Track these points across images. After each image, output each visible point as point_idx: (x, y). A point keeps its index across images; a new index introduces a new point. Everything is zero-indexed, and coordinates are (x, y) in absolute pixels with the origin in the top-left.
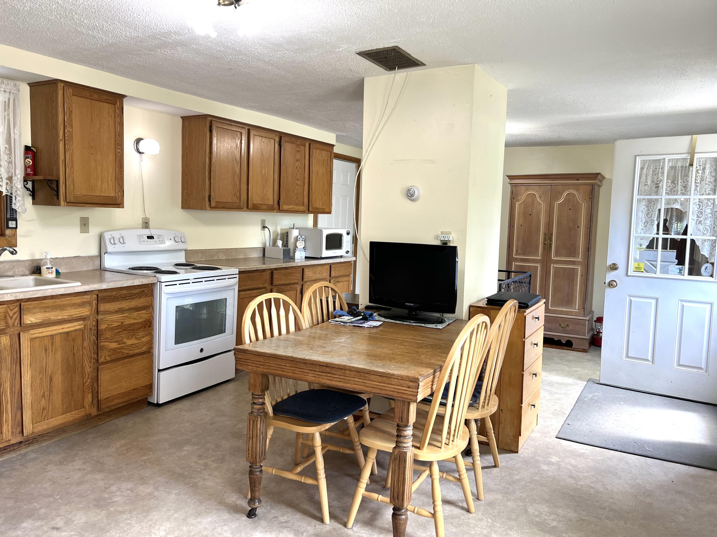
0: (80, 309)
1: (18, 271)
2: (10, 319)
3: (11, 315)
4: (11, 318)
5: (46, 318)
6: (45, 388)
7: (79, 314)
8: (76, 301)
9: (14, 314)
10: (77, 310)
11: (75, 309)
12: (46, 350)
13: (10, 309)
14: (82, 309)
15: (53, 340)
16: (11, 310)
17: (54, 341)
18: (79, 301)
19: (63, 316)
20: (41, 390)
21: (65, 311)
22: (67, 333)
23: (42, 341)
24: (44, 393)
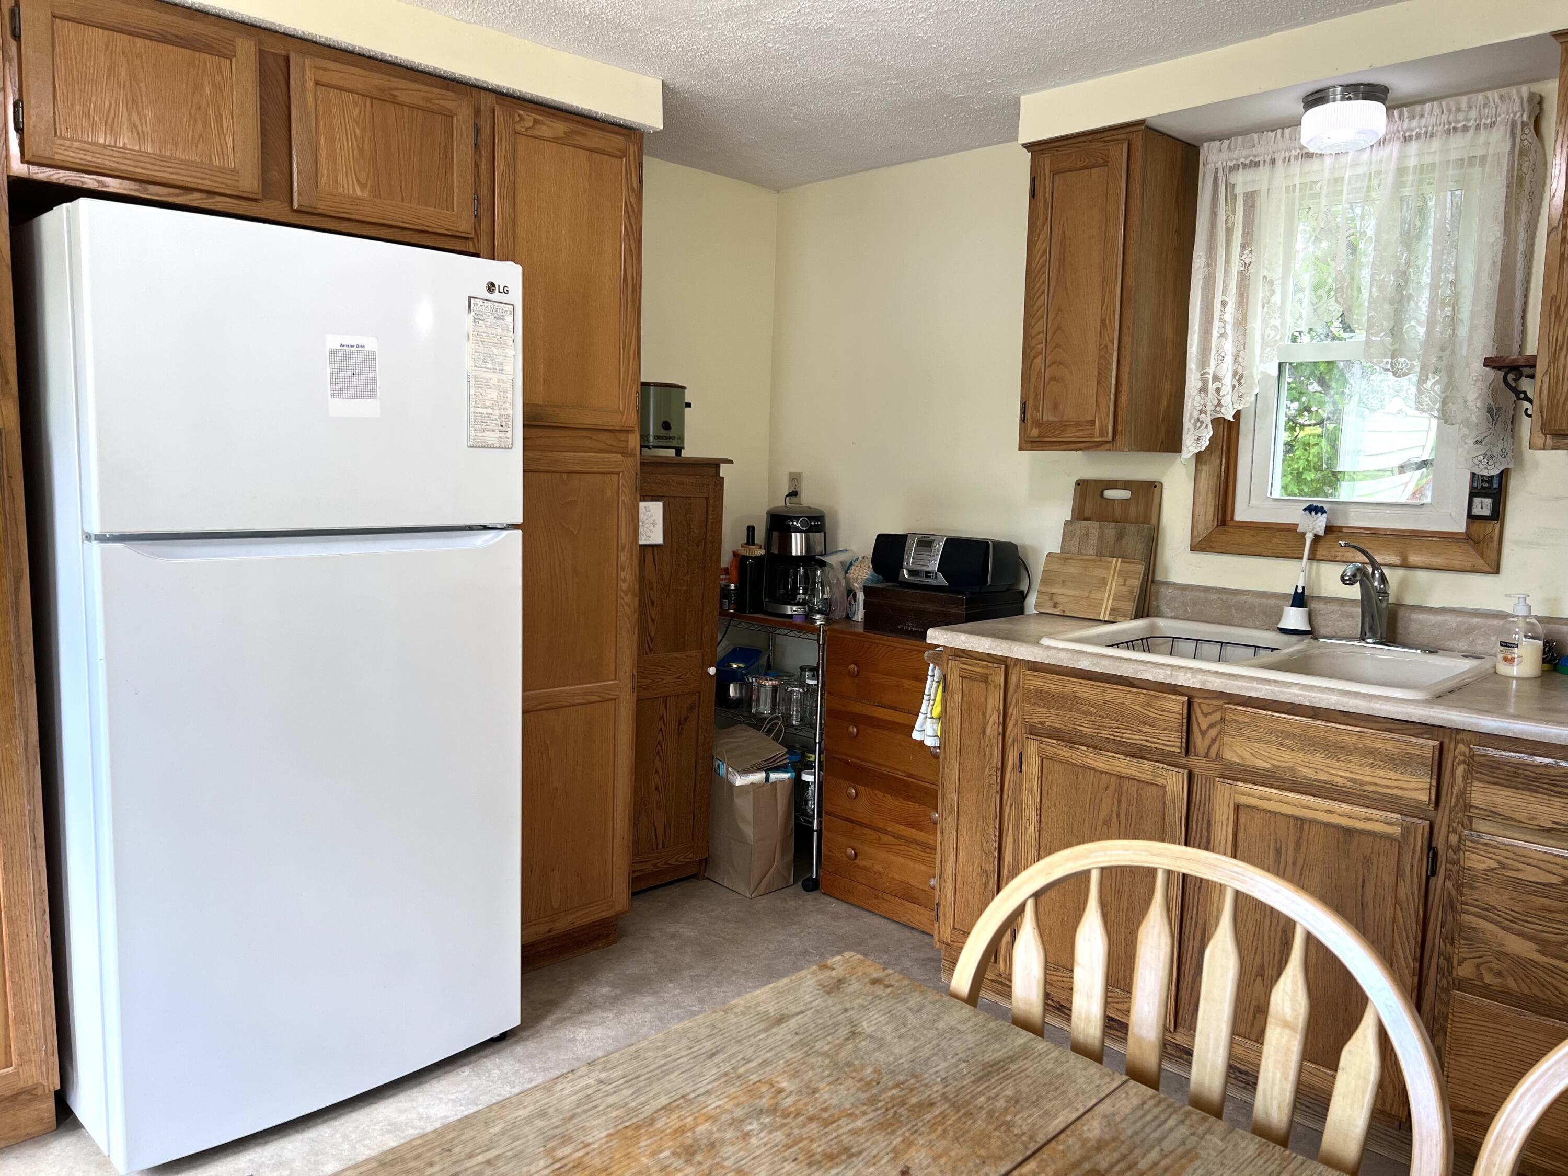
0: (1392, 775)
1: (1483, 644)
2: (1200, 736)
3: (1204, 727)
4: (1203, 733)
5: (1282, 764)
6: (1266, 954)
7: (1388, 787)
8: (1378, 745)
9: (1212, 726)
10: (1381, 773)
11: (1374, 766)
12: (1278, 851)
13: (1202, 711)
14: (1400, 777)
15: (1301, 833)
16: (1206, 715)
17: (1305, 837)
18: (1389, 746)
19: (1331, 774)
20: (1256, 953)
21: (1341, 764)
22: (1349, 832)
23: (1270, 823)
24: (1262, 967)
